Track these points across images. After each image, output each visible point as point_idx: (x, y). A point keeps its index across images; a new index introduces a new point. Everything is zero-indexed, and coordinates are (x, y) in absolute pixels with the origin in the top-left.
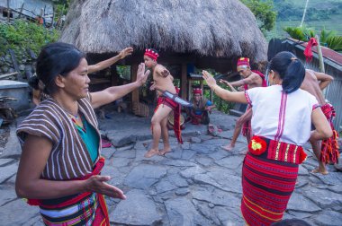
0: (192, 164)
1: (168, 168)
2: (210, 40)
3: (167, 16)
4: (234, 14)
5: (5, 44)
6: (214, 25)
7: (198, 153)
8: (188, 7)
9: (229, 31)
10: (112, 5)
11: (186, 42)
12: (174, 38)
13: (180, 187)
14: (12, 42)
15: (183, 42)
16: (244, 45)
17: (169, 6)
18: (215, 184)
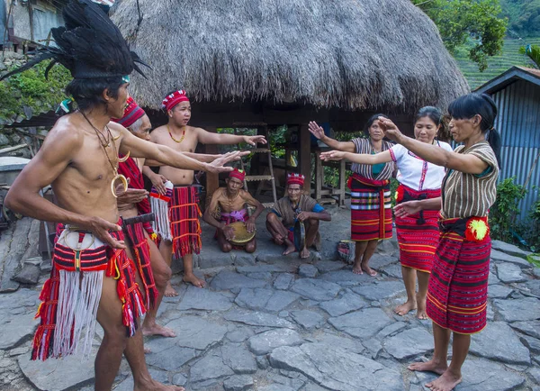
0: (280, 322)
1: (231, 326)
2: (334, 76)
3: (250, 36)
4: (392, 24)
5: (17, 98)
6: (345, 48)
7: (302, 299)
8: (293, 17)
9: (376, 57)
10: (144, 23)
11: (286, 84)
12: (259, 76)
13: (238, 372)
14: (27, 94)
15: (279, 83)
16: (407, 83)
17: (256, 17)
18: (311, 372)
